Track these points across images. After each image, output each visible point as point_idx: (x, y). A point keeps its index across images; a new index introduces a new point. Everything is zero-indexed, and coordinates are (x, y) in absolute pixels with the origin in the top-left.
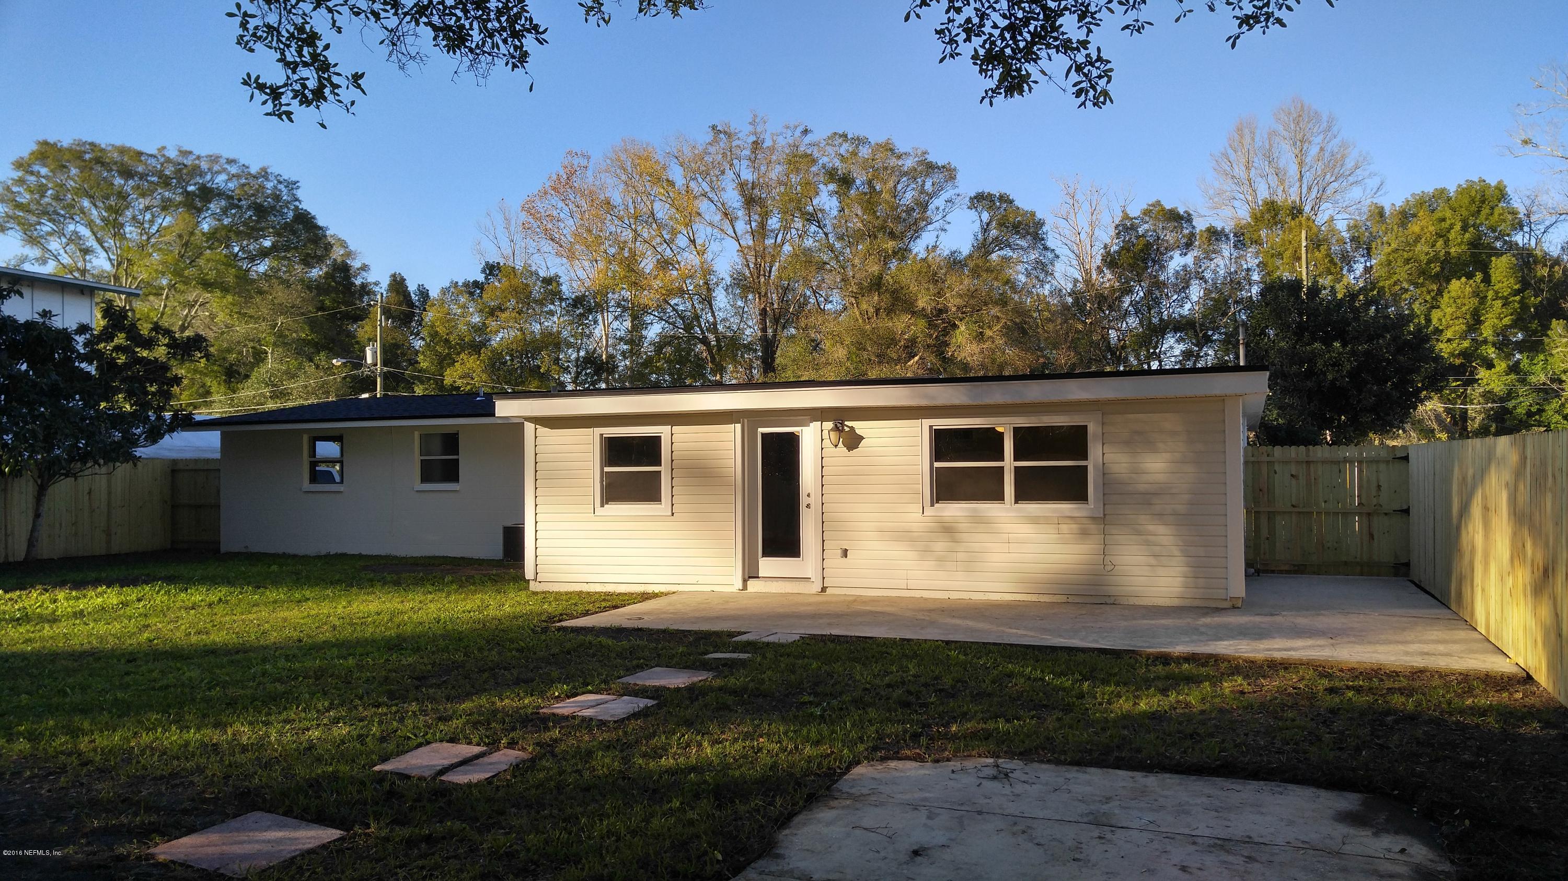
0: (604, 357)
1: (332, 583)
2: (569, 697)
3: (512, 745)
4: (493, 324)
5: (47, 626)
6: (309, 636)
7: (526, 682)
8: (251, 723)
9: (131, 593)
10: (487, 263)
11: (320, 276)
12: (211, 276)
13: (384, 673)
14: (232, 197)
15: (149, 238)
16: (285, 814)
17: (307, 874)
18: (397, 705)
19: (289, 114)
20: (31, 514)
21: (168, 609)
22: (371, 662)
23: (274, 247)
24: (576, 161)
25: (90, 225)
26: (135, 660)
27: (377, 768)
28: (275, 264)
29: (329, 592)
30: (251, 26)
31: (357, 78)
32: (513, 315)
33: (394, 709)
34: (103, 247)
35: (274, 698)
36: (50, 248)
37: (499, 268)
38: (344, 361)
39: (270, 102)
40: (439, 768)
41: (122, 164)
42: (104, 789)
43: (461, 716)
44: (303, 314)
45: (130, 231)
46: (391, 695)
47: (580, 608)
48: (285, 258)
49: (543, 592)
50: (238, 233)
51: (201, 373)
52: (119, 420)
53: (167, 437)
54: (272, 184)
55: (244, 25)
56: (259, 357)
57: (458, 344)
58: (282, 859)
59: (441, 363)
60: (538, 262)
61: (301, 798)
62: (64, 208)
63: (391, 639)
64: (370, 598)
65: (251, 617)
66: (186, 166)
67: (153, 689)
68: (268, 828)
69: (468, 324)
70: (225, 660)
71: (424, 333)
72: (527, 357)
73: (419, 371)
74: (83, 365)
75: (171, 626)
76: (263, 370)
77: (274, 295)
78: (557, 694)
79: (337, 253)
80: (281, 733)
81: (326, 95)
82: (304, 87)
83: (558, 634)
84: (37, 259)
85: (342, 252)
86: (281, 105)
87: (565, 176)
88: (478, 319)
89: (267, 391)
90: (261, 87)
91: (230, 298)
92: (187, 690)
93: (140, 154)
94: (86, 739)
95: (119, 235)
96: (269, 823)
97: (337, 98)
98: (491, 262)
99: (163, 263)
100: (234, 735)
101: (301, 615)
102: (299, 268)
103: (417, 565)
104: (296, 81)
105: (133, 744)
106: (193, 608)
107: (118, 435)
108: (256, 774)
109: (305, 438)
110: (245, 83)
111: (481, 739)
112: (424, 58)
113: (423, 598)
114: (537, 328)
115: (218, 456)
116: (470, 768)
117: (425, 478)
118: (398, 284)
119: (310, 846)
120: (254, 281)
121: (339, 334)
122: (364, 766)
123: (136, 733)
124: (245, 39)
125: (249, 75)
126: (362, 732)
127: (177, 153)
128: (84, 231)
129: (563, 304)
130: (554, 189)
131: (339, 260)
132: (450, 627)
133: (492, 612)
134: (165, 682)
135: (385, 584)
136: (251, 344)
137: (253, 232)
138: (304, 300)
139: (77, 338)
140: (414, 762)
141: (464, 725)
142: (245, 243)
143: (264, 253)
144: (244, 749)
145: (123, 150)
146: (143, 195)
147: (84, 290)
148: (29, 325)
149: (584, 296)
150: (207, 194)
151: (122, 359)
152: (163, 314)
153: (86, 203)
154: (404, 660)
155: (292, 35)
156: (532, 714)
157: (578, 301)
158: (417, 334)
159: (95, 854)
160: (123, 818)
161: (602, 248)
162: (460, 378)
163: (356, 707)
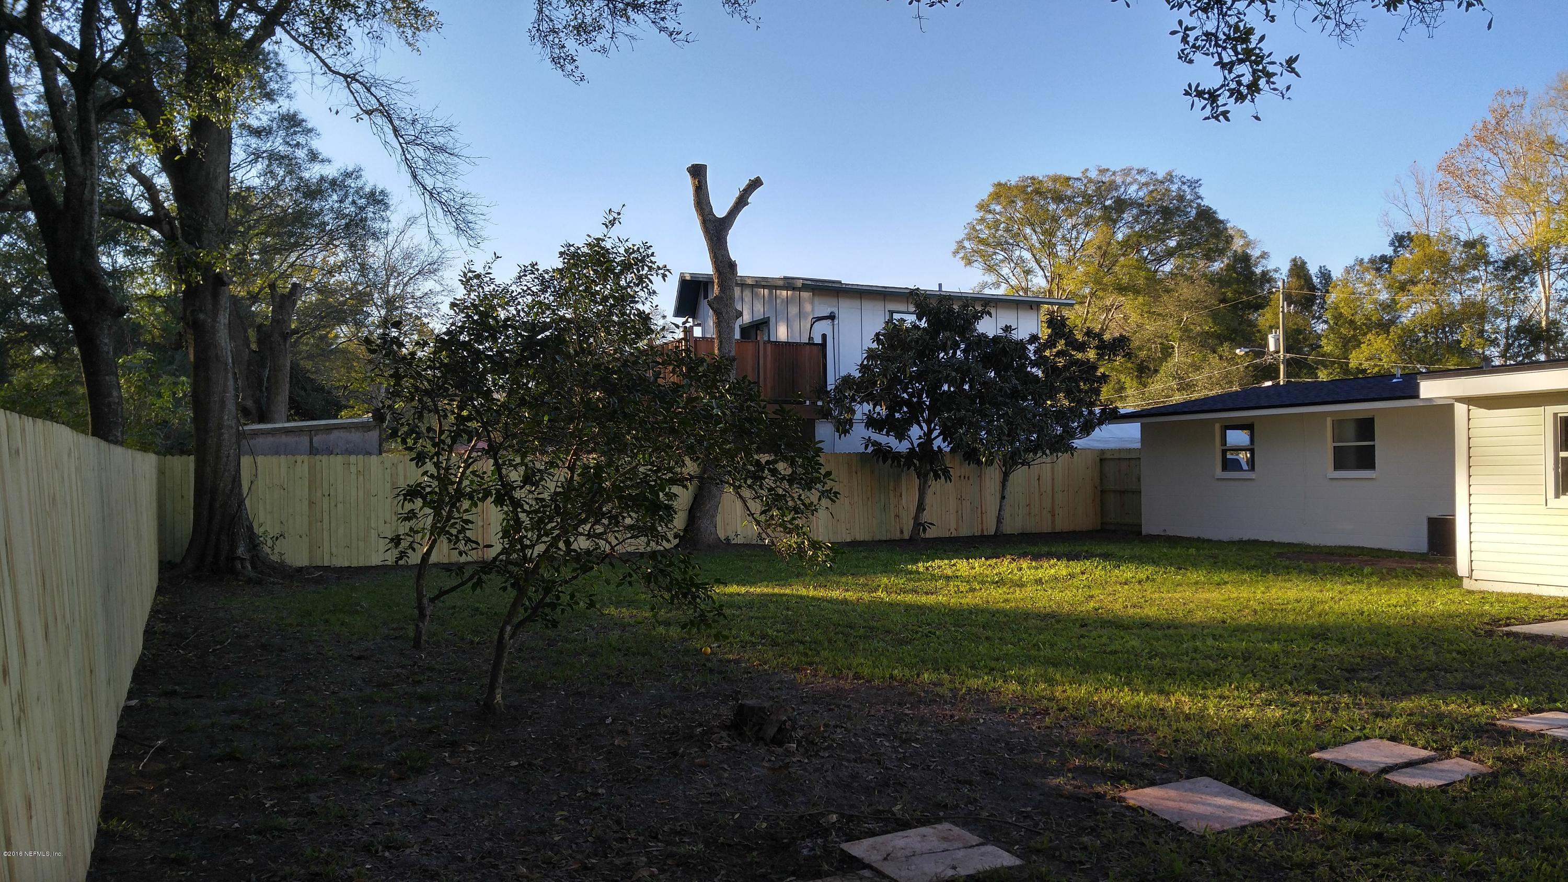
0: (1544, 324)
1: (1248, 568)
2: (1532, 712)
3: (1465, 754)
4: (1403, 299)
5: (1017, 589)
6: (1232, 619)
7: (1474, 688)
8: (1190, 695)
9: (1077, 567)
10: (1396, 235)
11: (1221, 269)
12: (1125, 280)
13: (1311, 661)
14: (1142, 205)
15: (1075, 253)
16: (1230, 784)
17: (1259, 845)
18: (1328, 694)
19: (1225, 114)
20: (998, 496)
21: (1106, 583)
22: (1296, 649)
23: (1179, 245)
24: (1508, 102)
25: (1031, 249)
26: (1086, 625)
27: (1316, 755)
28: (1179, 262)
29: (1246, 576)
30: (1191, 40)
31: (1291, 61)
32: (1428, 287)
33: (1325, 698)
34: (1040, 266)
35: (1207, 674)
36: (1003, 273)
37: (1411, 240)
38: (1247, 350)
39: (1208, 106)
40: (1382, 766)
41: (1055, 192)
42: (1080, 734)
43: (1401, 715)
44: (1206, 307)
45: (1062, 250)
46: (1322, 684)
47: (1533, 613)
48: (1189, 255)
49: (1481, 592)
50: (1148, 238)
51: (1117, 370)
52: (1061, 416)
53: (1097, 429)
54: (1176, 186)
55: (1185, 40)
56: (1167, 352)
57: (1364, 324)
58: (1234, 826)
59: (1345, 346)
60: (1457, 225)
61: (1245, 772)
62: (1012, 237)
63: (1312, 628)
64: (1288, 585)
65: (1178, 595)
66: (1104, 183)
67: (1105, 652)
68: (1217, 795)
69: (1375, 302)
70: (1160, 633)
71: (1327, 316)
72: (1444, 332)
73: (1323, 356)
74: (1034, 370)
75: (1111, 598)
76: (1170, 364)
77: (1180, 292)
78: (1515, 706)
79: (1237, 244)
80: (1218, 709)
81: (1261, 87)
82: (1239, 83)
83: (1507, 640)
84: (993, 284)
85: (1241, 243)
86: (1218, 106)
87: (1493, 122)
88: (1387, 296)
89: (1174, 384)
90: (1200, 94)
91: (1141, 299)
92: (1132, 657)
93: (1069, 179)
94: (1060, 688)
95: (1052, 255)
96: (1217, 790)
97: (1272, 86)
98: (1400, 232)
99: (1086, 274)
100: (1177, 703)
101: (1222, 598)
102: (1201, 263)
103: (1332, 554)
104: (1232, 80)
105: (1095, 699)
106: (1126, 584)
107: (1059, 430)
108: (1201, 742)
109: (1217, 427)
110: (1187, 93)
111: (1428, 742)
112: (1360, 24)
113: (1342, 589)
114: (1456, 299)
115: (1138, 445)
116: (1418, 771)
117: (1339, 465)
118: (1299, 269)
119: (1258, 819)
120: (1161, 281)
121: (1240, 324)
122: (1301, 751)
123: (1097, 689)
124: (1186, 52)
125: (1190, 86)
126: (1296, 717)
127: (1097, 173)
128: (1027, 255)
129: (1491, 268)
130: (1479, 139)
131: (1240, 251)
132: (1375, 620)
133: (1421, 608)
134: (1113, 648)
135: (1301, 572)
136: (1160, 340)
137: (1160, 235)
138: (1207, 293)
139: (1029, 347)
140: (1353, 755)
141: (1406, 725)
142: (1153, 245)
143: (1170, 253)
144: (1188, 718)
145: (1055, 179)
146: (1071, 216)
147: (1032, 305)
148: (996, 338)
149: (1517, 256)
150: (1121, 205)
151: (1061, 362)
152: (1086, 320)
153: (1028, 231)
154: (1330, 650)
155: (1228, 37)
156: (1486, 724)
157: (1509, 263)
158: (1319, 318)
159: (1079, 788)
160: (1096, 761)
161: (1543, 196)
162: (1367, 360)
163: (1286, 692)
